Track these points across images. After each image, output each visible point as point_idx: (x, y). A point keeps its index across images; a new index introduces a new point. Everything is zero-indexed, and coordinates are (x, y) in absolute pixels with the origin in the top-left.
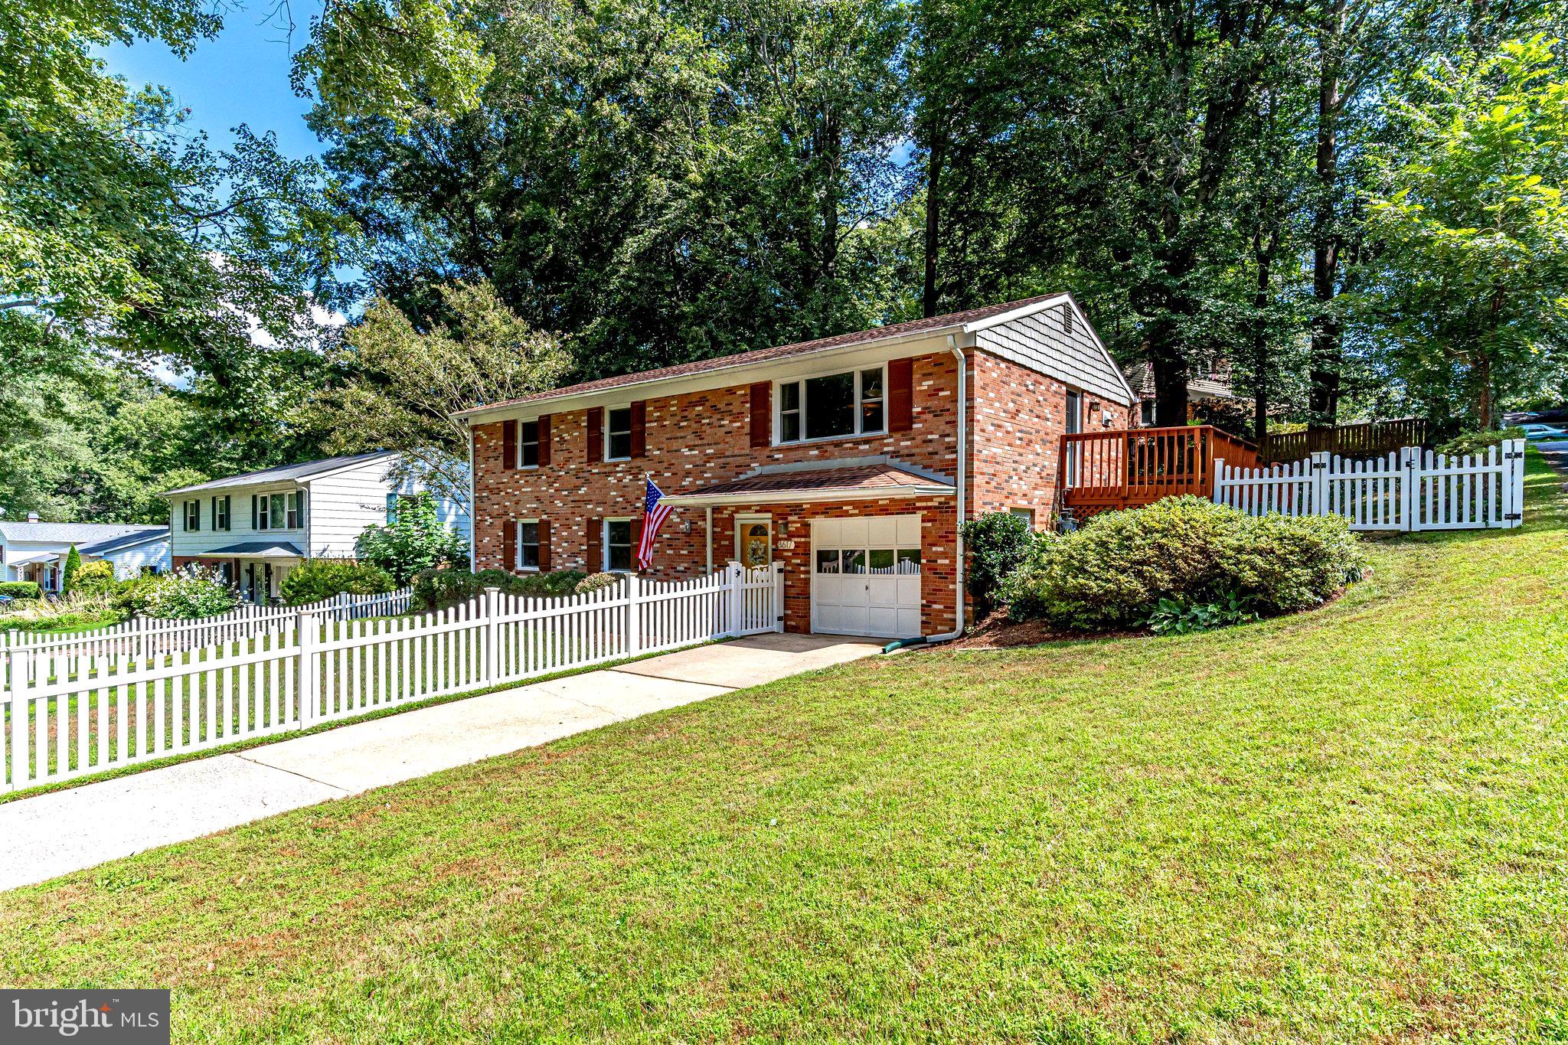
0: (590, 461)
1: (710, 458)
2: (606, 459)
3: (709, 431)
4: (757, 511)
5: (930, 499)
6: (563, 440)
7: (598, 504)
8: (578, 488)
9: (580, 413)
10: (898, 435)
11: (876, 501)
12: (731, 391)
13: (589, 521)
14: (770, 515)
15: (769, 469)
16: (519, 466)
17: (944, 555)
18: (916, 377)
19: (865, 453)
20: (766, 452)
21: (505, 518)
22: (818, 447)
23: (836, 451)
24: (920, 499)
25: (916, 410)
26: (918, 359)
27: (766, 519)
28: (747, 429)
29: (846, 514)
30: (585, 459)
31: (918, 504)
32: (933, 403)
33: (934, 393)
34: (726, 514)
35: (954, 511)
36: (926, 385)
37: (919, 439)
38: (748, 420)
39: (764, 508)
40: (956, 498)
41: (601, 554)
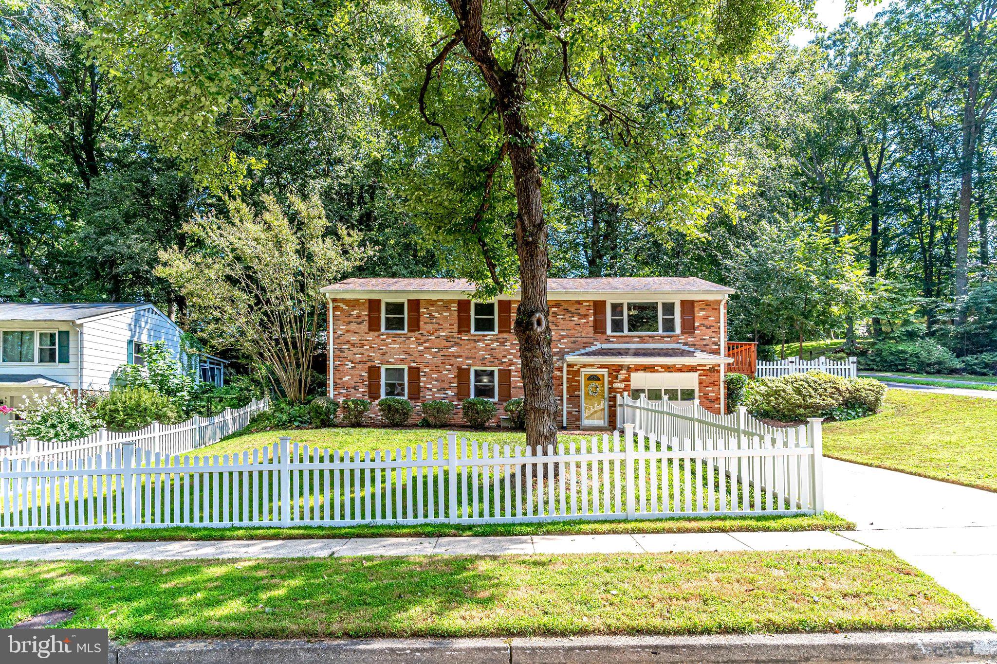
0: (459, 332)
1: (563, 337)
2: (473, 331)
3: (562, 322)
4: (597, 368)
5: (705, 366)
6: (432, 317)
7: (468, 358)
8: (448, 348)
9: (452, 301)
10: (687, 335)
11: (675, 366)
12: (579, 303)
13: (460, 369)
14: (606, 370)
15: (605, 346)
16: (383, 330)
17: (713, 391)
18: (696, 309)
19: (668, 342)
20: (605, 337)
21: (369, 364)
22: (639, 337)
23: (651, 340)
24: (699, 365)
25: (696, 324)
26: (697, 301)
27: (604, 370)
28: (591, 324)
29: (657, 371)
30: (456, 330)
31: (697, 368)
32: (705, 322)
33: (706, 318)
34: (575, 368)
35: (719, 372)
36: (702, 313)
37: (698, 338)
38: (592, 319)
39: (602, 366)
40: (719, 366)
41: (469, 389)
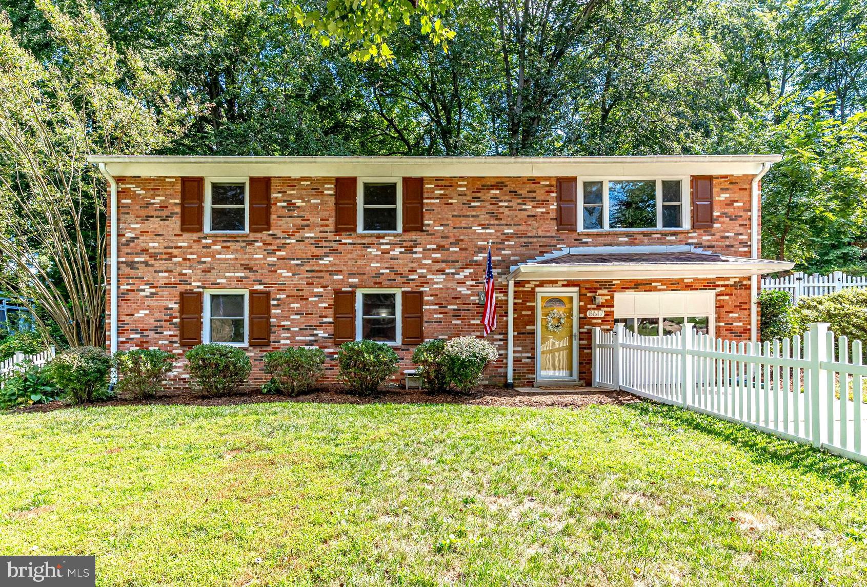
0: (338, 231)
1: (508, 237)
2: (360, 229)
3: (507, 212)
4: (564, 286)
5: (728, 279)
6: (291, 206)
7: (352, 274)
8: (318, 257)
9: (326, 180)
10: (701, 232)
11: (682, 280)
12: (534, 181)
13: (337, 292)
14: (576, 289)
15: (575, 251)
16: (207, 229)
17: (739, 319)
18: (715, 190)
19: (672, 243)
20: (575, 236)
21: (181, 288)
22: (627, 235)
23: (646, 240)
24: (719, 279)
25: (716, 214)
26: (717, 178)
27: (573, 291)
28: (553, 215)
29: (655, 289)
30: (332, 228)
31: (717, 283)
32: (730, 210)
33: (730, 203)
34: (528, 288)
35: (748, 288)
36: (723, 196)
37: (718, 236)
38: (554, 207)
39: (570, 284)
40: (749, 279)
41: (353, 326)
